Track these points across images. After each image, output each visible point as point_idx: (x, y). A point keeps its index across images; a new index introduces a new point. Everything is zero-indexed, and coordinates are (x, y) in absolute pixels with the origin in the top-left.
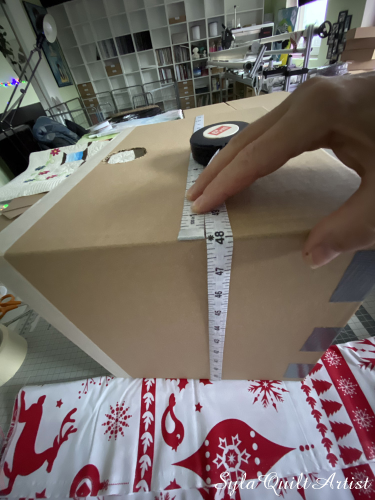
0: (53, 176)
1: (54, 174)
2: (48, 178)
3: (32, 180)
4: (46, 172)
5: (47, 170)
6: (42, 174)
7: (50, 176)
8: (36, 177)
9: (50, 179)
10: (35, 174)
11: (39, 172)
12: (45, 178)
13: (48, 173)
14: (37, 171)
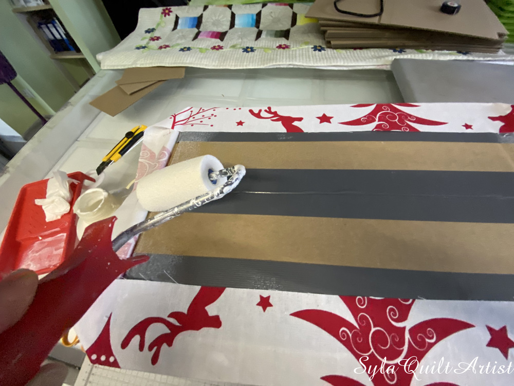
0: (167, 46)
1: (167, 44)
2: (161, 48)
3: (144, 47)
4: (158, 38)
5: (158, 35)
6: (153, 39)
7: (162, 45)
8: (148, 43)
9: (163, 49)
10: (145, 38)
11: (149, 35)
12: (157, 47)
13: (160, 41)
14: (147, 34)
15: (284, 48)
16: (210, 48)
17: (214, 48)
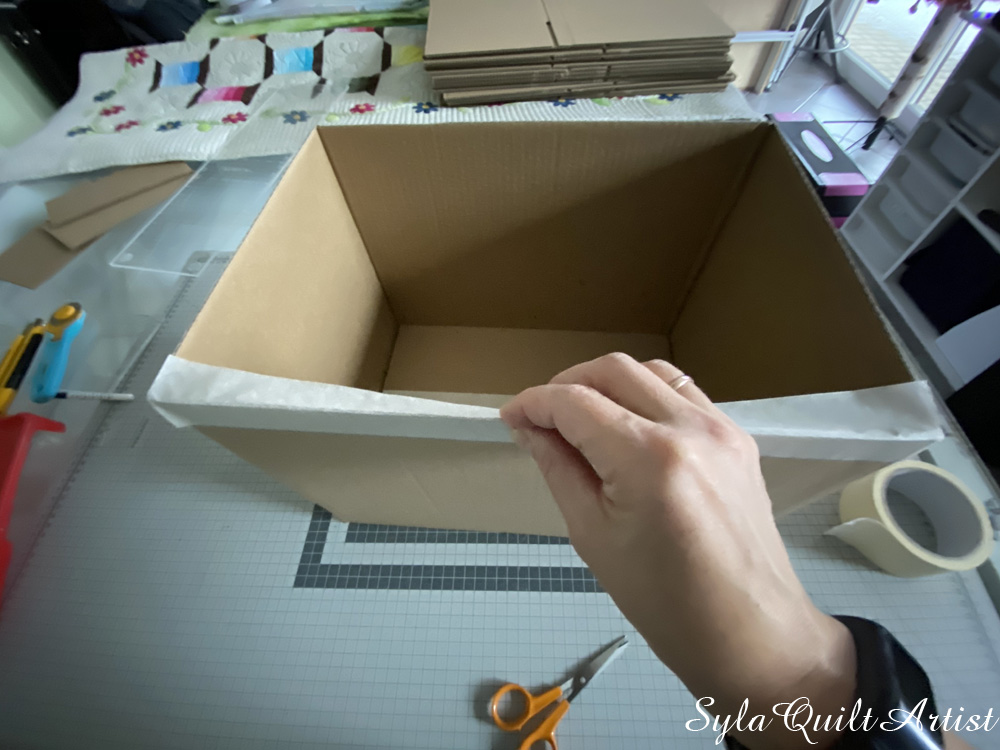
0: (132, 123)
1: (133, 119)
2: (119, 128)
3: (83, 131)
4: (117, 110)
5: (118, 104)
6: (107, 113)
7: (124, 121)
8: (94, 122)
9: (124, 131)
10: (92, 111)
11: (100, 106)
12: (112, 128)
13: (122, 114)
14: (98, 103)
15: (362, 111)
16: (220, 121)
17: (229, 119)
